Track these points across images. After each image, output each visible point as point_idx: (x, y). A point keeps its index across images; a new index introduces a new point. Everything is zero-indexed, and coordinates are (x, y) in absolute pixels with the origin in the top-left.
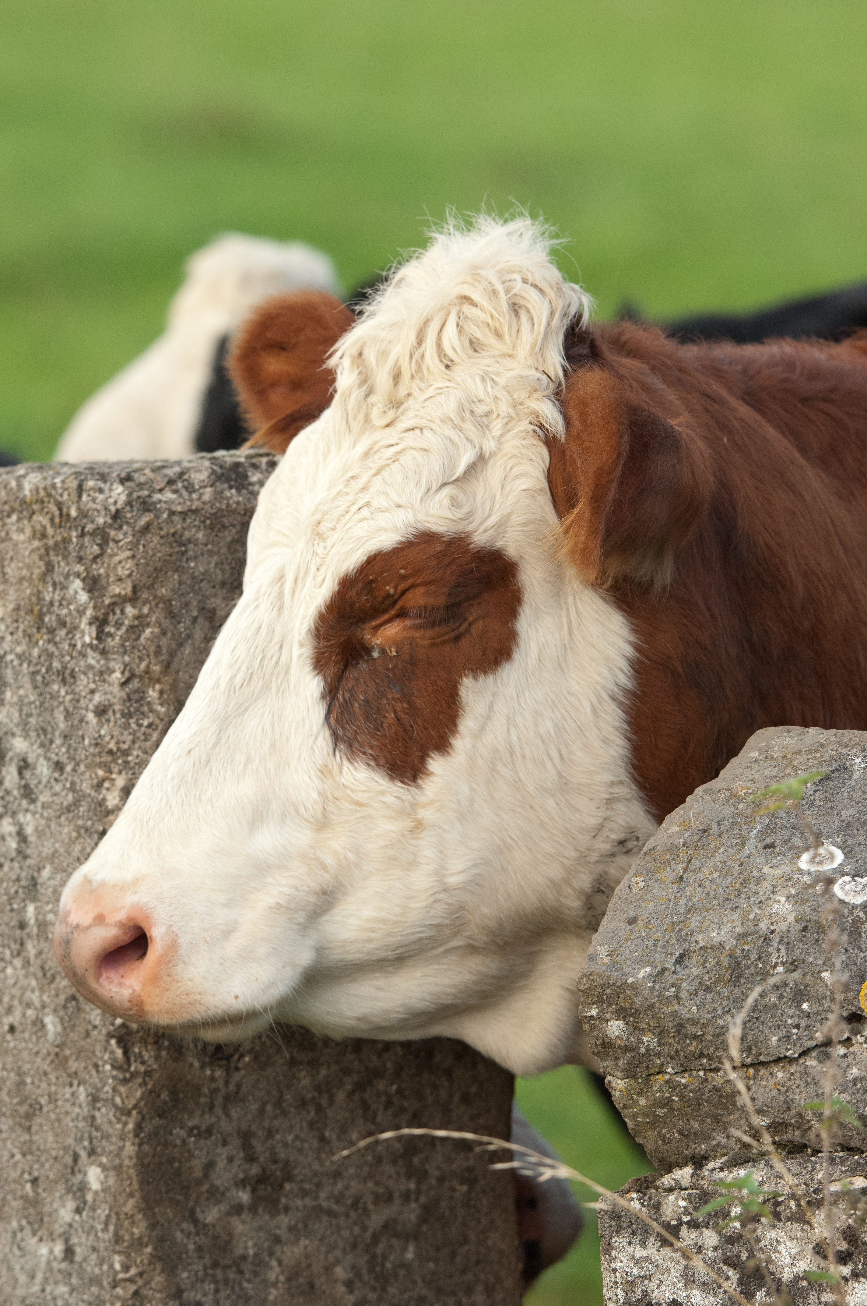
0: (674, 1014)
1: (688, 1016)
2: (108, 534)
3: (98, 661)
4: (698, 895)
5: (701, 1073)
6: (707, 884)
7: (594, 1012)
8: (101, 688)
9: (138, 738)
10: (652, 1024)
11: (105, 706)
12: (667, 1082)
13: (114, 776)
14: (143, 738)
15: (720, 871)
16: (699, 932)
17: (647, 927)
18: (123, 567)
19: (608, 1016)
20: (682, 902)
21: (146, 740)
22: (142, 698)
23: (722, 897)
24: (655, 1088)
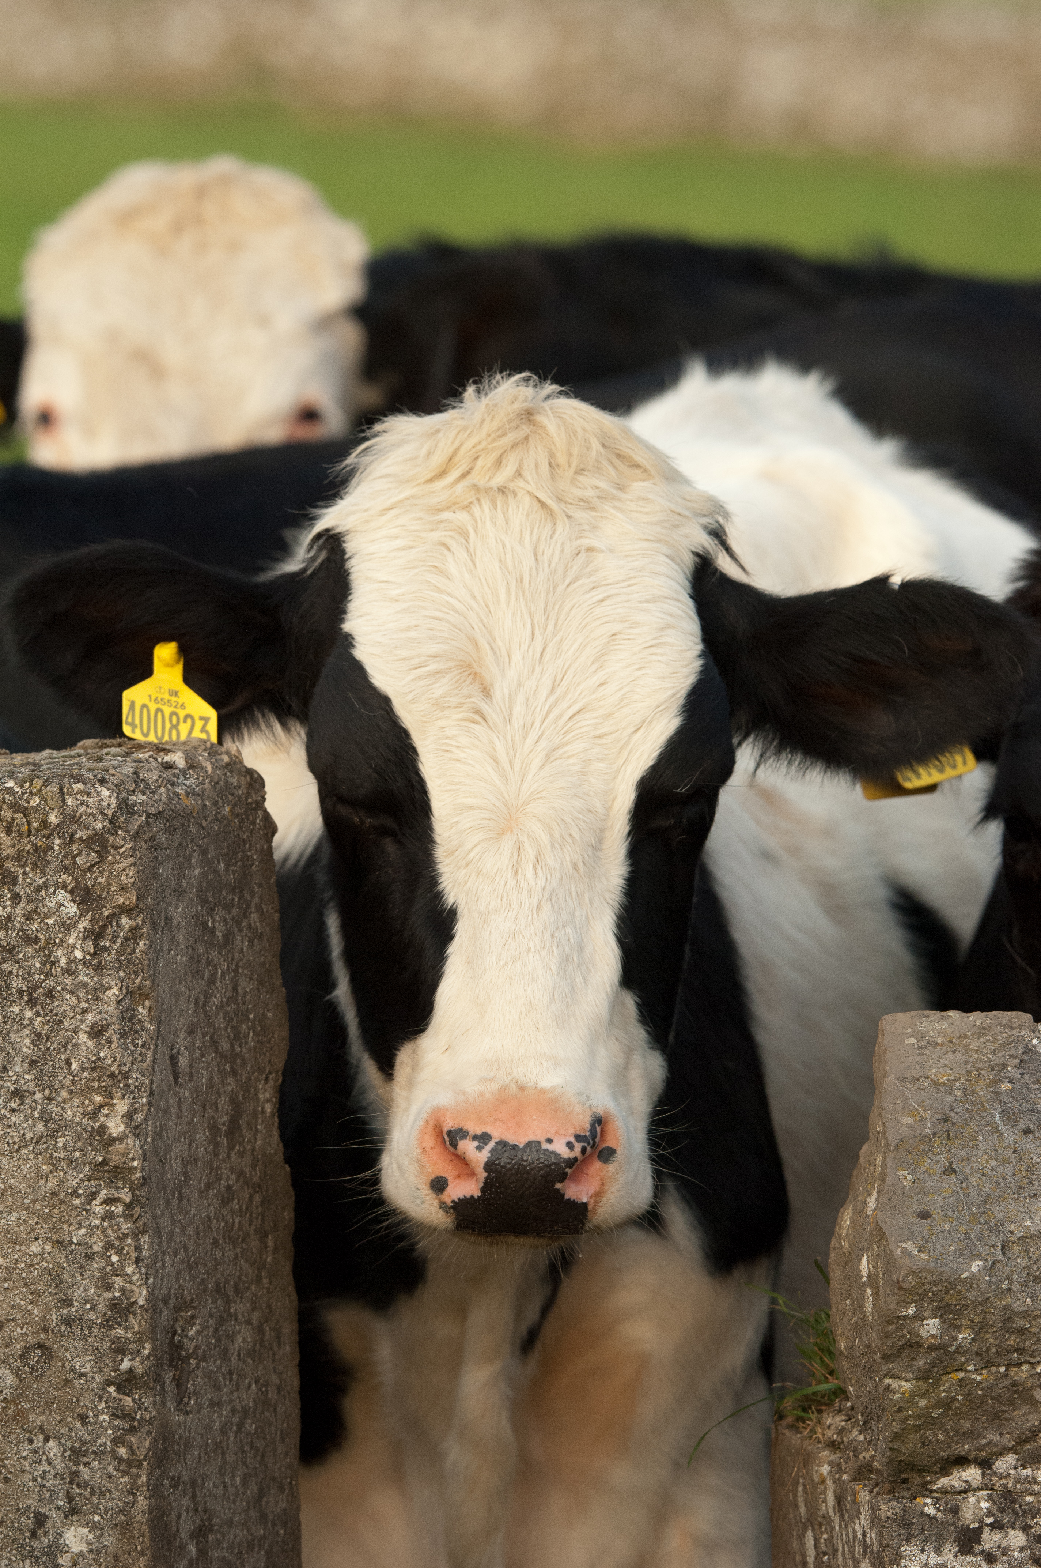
0: (1008, 1307)
1: (1022, 1309)
2: (108, 841)
3: (91, 978)
4: (987, 1185)
5: (1002, 1369)
6: (989, 1173)
7: (911, 1311)
8: (95, 1007)
9: (136, 1058)
10: (976, 1321)
11: (102, 1026)
12: (960, 1380)
13: (115, 1101)
14: (140, 1059)
15: (996, 1159)
16: (1010, 1222)
17: (947, 1220)
18: (127, 875)
19: (926, 1314)
20: (973, 1192)
21: (142, 1062)
22: (133, 1016)
23: (1013, 1185)
24: (942, 1388)
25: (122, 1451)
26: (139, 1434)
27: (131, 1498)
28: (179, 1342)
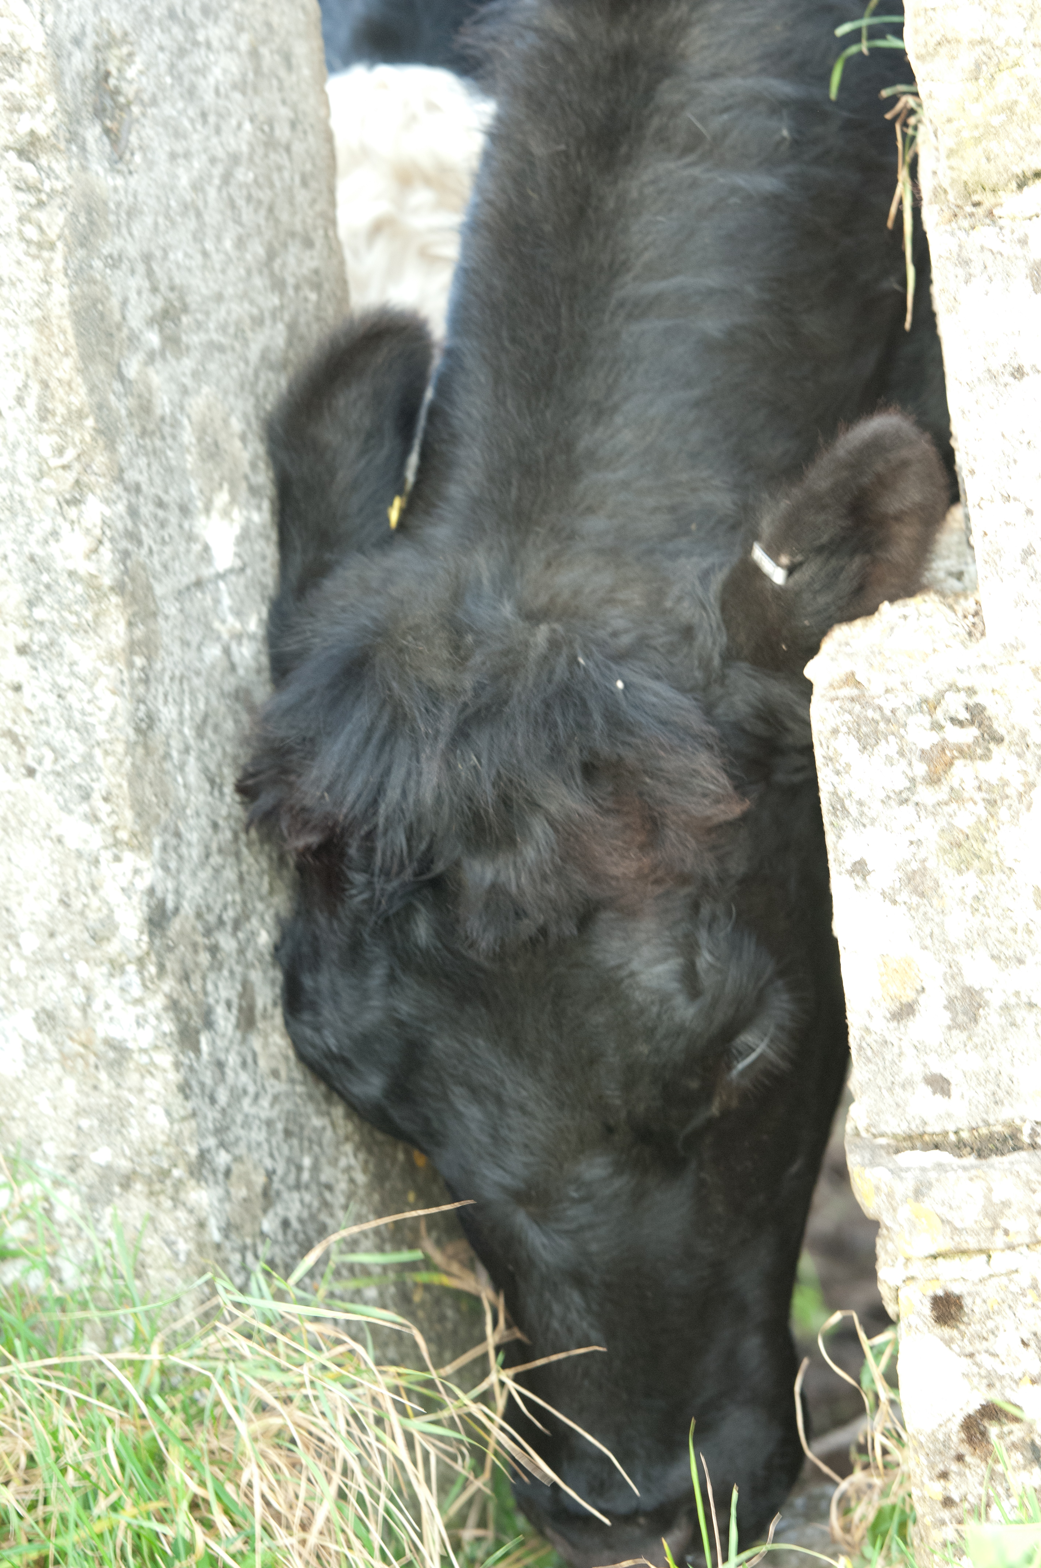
25: (31, 232)
26: (48, 208)
27: (45, 287)
28: (116, 87)
